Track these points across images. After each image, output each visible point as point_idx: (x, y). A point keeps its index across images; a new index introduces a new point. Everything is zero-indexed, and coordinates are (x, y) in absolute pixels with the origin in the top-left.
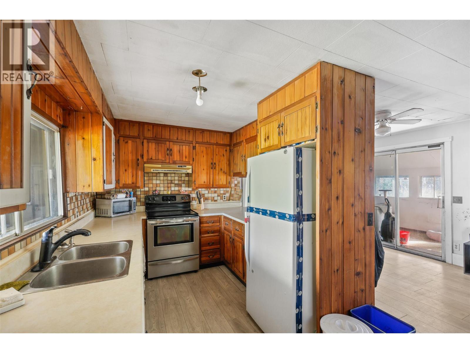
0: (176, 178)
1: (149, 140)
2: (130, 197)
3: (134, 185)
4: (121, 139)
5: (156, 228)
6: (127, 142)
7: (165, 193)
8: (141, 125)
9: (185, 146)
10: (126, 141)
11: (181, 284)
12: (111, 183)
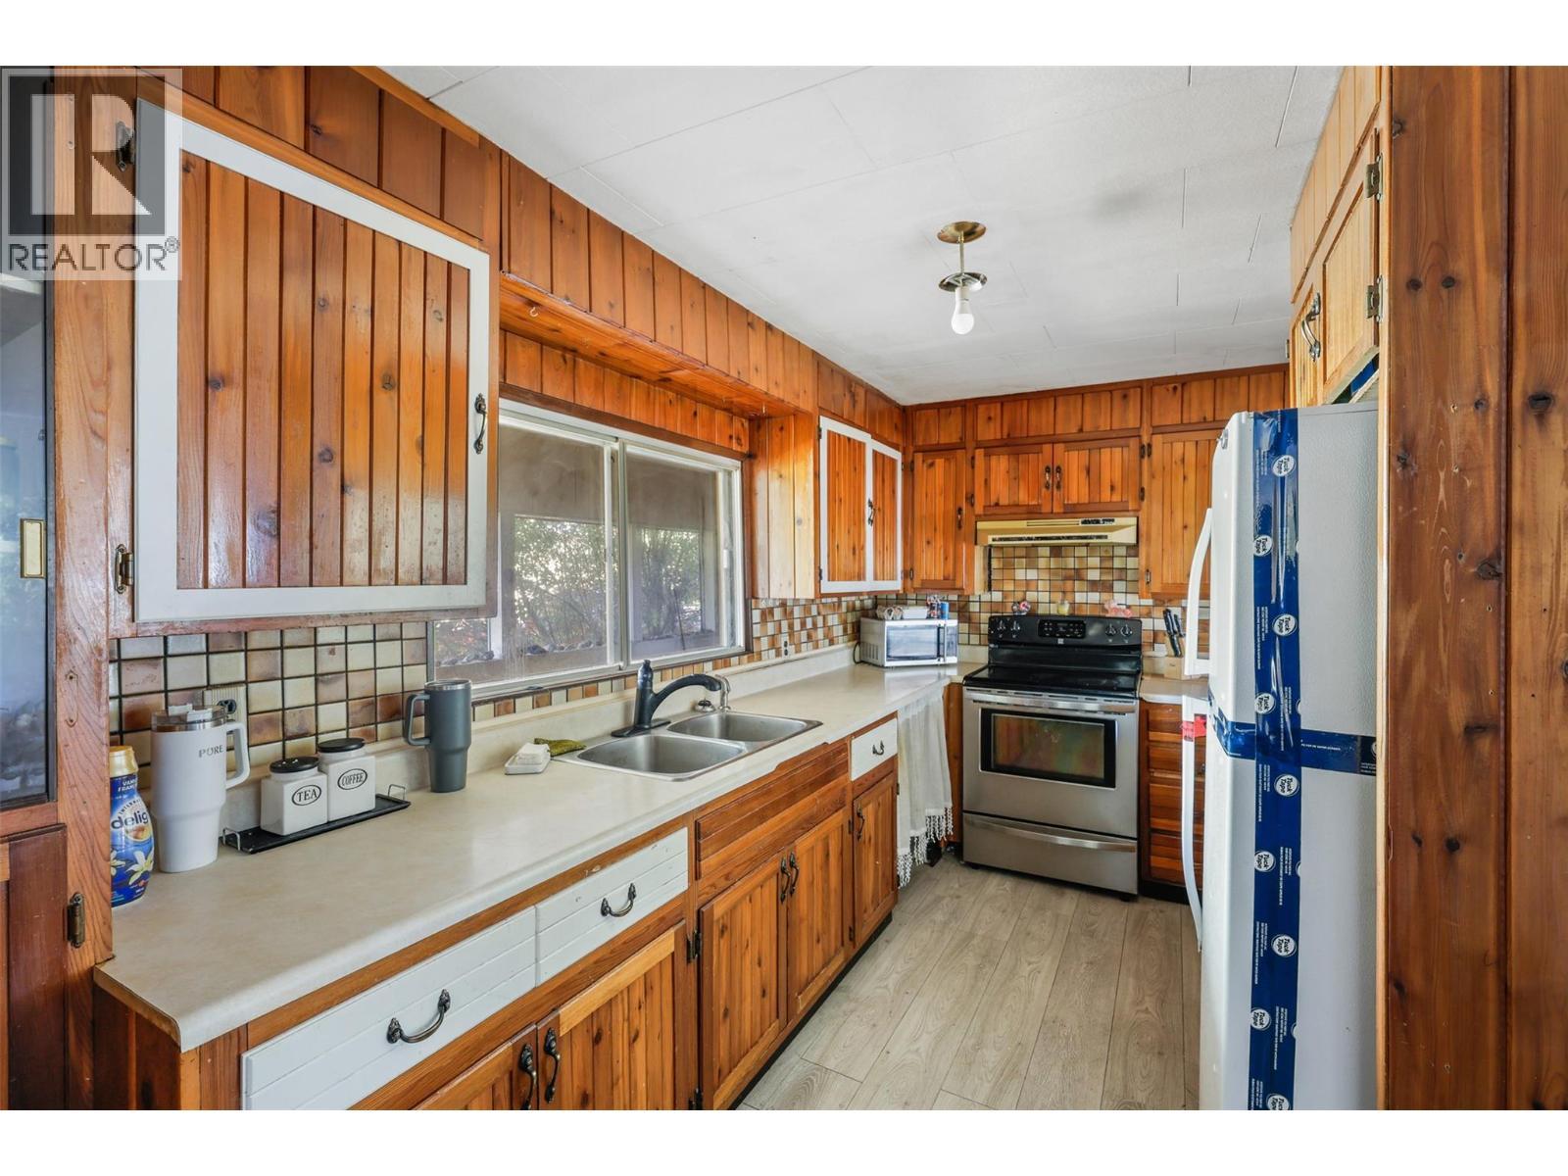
0: (1094, 561)
1: (990, 448)
2: (941, 616)
3: (948, 584)
4: (919, 457)
5: (987, 714)
6: (932, 465)
7: (1053, 612)
8: (968, 407)
9: (1109, 450)
10: (930, 461)
11: (1049, 913)
12: (893, 578)
